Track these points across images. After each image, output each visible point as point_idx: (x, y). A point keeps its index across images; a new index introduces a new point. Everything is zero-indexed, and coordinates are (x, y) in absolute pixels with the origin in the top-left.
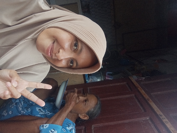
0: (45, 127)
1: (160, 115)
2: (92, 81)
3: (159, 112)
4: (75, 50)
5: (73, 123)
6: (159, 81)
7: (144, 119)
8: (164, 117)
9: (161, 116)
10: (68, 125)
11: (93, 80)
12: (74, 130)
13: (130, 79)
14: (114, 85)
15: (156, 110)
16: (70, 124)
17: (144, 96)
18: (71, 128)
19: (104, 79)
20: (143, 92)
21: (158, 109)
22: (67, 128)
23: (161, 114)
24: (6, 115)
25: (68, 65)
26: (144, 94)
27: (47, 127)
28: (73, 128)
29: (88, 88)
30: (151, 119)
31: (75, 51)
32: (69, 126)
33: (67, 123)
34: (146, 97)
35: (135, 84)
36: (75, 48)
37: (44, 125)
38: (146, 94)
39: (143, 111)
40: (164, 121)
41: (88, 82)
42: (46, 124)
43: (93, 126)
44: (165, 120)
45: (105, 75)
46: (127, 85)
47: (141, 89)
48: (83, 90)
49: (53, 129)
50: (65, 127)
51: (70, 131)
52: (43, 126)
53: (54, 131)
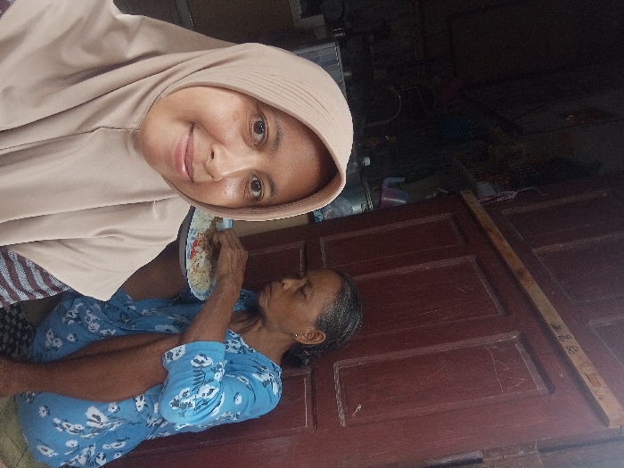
0: (177, 355)
1: (554, 327)
2: (332, 213)
3: (551, 316)
4: (261, 142)
5: (273, 365)
6: (564, 200)
7: (500, 338)
8: (566, 331)
9: (557, 328)
10: (260, 370)
11: (336, 210)
12: (275, 384)
13: (463, 202)
14: (408, 223)
15: (541, 309)
16: (265, 368)
17: (508, 261)
18: (266, 377)
19: (376, 202)
20: (504, 246)
21: (550, 304)
22: (255, 376)
23: (559, 321)
24: (59, 344)
25: (247, 194)
26: (510, 255)
27: (181, 354)
28: (273, 378)
29: (322, 241)
30: (524, 340)
31: (260, 147)
32: (260, 373)
33: (256, 365)
34: (515, 263)
35: (479, 217)
36: (259, 137)
37: (171, 351)
38: (515, 255)
39: (500, 312)
40: (564, 344)
41: (321, 218)
42: (178, 348)
43: (337, 366)
44: (569, 343)
45: (380, 190)
46: (452, 224)
47: (498, 235)
48: (305, 248)
49: (201, 355)
50: (247, 374)
51: (265, 384)
52: (170, 355)
53: (204, 360)
